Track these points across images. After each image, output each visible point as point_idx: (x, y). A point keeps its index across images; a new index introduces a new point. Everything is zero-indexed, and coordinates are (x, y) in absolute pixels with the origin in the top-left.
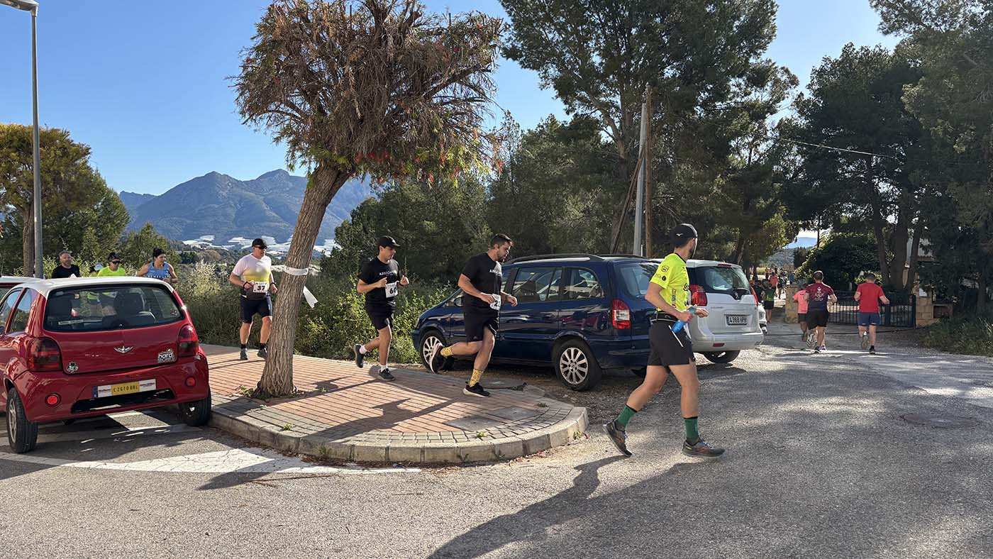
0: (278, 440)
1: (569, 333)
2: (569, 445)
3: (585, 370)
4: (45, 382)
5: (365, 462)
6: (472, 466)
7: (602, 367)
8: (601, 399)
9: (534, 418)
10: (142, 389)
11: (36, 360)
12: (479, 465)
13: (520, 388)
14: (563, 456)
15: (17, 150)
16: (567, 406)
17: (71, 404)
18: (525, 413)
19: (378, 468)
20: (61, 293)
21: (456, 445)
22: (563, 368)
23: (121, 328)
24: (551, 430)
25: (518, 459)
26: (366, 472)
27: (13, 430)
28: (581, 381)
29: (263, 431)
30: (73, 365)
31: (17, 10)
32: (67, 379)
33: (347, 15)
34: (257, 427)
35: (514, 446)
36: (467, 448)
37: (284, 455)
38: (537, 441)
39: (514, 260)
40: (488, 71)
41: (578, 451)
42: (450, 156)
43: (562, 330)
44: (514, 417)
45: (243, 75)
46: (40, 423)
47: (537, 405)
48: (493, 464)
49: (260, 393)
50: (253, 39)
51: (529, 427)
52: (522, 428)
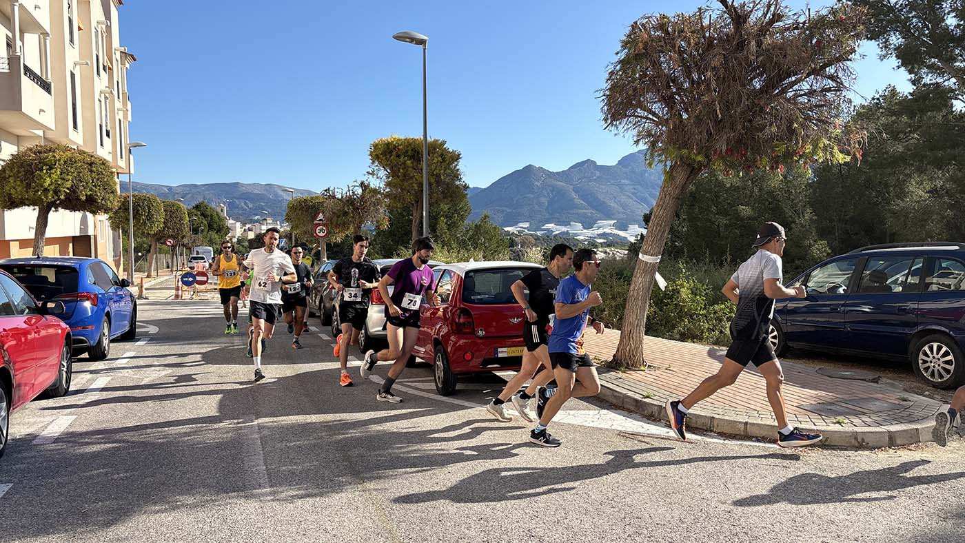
0: (641, 405)
1: (929, 327)
3: (952, 368)
4: (461, 342)
5: (725, 434)
6: (834, 449)
9: (898, 412)
11: (458, 325)
12: (841, 449)
13: (875, 381)
14: (935, 452)
15: (412, 157)
16: (935, 403)
17: (481, 360)
18: (886, 405)
19: (739, 440)
20: (472, 274)
21: (815, 428)
22: (922, 364)
24: (919, 426)
25: (883, 449)
26: (727, 442)
27: (439, 377)
28: (945, 379)
29: (626, 396)
30: (481, 330)
31: (413, 45)
32: (478, 340)
33: (706, 22)
34: (621, 393)
35: (878, 436)
36: (828, 432)
37: (648, 419)
38: (905, 433)
39: (862, 248)
40: (848, 60)
41: (951, 448)
42: (809, 148)
43: (921, 323)
44: (874, 408)
45: (609, 87)
46: (460, 374)
47: (898, 399)
48: (856, 451)
49: (614, 365)
50: (617, 53)
51: (894, 419)
52: (885, 420)
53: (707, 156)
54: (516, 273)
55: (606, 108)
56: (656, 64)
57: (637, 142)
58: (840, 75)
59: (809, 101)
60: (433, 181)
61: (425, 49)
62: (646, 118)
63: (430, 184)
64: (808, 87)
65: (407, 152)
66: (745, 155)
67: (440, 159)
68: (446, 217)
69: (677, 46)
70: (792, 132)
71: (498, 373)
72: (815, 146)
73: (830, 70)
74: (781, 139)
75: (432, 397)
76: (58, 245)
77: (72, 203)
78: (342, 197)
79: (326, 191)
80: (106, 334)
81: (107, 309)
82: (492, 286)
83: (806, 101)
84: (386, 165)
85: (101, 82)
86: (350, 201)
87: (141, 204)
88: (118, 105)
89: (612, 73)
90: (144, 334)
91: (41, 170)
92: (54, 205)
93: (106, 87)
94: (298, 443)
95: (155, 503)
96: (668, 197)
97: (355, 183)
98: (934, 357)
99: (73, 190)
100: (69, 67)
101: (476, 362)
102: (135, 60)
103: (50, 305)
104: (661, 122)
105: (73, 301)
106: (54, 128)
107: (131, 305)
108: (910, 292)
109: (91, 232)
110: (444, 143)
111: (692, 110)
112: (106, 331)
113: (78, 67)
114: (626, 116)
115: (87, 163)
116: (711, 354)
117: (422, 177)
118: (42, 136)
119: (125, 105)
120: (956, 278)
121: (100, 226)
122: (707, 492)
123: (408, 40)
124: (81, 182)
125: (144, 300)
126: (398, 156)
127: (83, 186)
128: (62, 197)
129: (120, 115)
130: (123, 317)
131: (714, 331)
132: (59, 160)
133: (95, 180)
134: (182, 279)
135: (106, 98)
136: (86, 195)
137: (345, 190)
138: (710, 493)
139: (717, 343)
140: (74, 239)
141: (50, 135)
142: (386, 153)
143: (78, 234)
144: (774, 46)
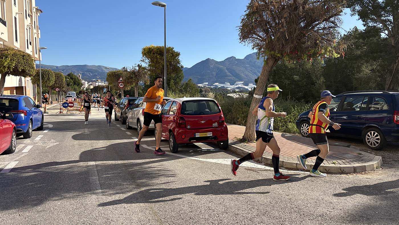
1: (370, 125)
2: (374, 171)
3: (379, 141)
4: (180, 131)
5: (288, 168)
7: (388, 140)
8: (386, 154)
9: (357, 159)
10: (208, 135)
11: (179, 124)
12: (335, 174)
13: (348, 146)
14: (372, 175)
16: (372, 156)
17: (189, 138)
18: (352, 156)
19: (294, 170)
20: (185, 102)
21: (324, 165)
22: (367, 140)
23: (202, 115)
24: (366, 164)
25: (351, 174)
27: (171, 146)
28: (376, 146)
30: (189, 126)
31: (160, 7)
32: (188, 130)
35: (349, 168)
36: (329, 167)
37: (257, 162)
38: (360, 167)
39: (344, 93)
40: (339, 15)
41: (379, 174)
42: (323, 51)
43: (367, 123)
44: (348, 157)
45: (242, 25)
46: (179, 144)
47: (358, 154)
48: (341, 175)
49: (244, 140)
50: (245, 11)
51: (356, 162)
52: (352, 162)
53: (282, 54)
54: (203, 102)
55: (240, 34)
56: (261, 16)
57: (253, 48)
58: (336, 21)
59: (323, 32)
60: (168, 64)
61: (165, 9)
62: (257, 38)
63: (167, 66)
64: (323, 26)
65: (157, 52)
66: (297, 54)
67: (171, 55)
68: (174, 79)
69: (270, 9)
70: (316, 44)
71: (196, 144)
72: (326, 51)
73: (332, 19)
74: (312, 47)
75: (168, 154)
76: (9, 91)
77: (15, 73)
78: (130, 71)
79: (123, 68)
80: (31, 127)
81: (31, 117)
82: (193, 108)
83: (322, 32)
84: (149, 57)
85: (28, 21)
86: (133, 72)
87: (45, 73)
88: (35, 31)
89: (243, 20)
90: (47, 128)
91: (2, 58)
92: (8, 73)
93: (30, 23)
94: (113, 172)
95: (53, 197)
96: (265, 71)
97: (135, 65)
98: (372, 137)
99: (16, 67)
100: (14, 15)
101: (186, 139)
102: (42, 12)
103: (7, 115)
104: (263, 40)
105: (16, 114)
106: (7, 41)
107: (41, 116)
108: (363, 111)
109: (23, 85)
110: (173, 48)
111: (276, 35)
112: (31, 126)
113: (18, 15)
114: (248, 37)
115: (22, 56)
116: (283, 136)
117: (164, 63)
118: (3, 44)
119: (37, 31)
120: (381, 105)
121: (27, 82)
122: (281, 191)
123: (158, 5)
124: (19, 63)
125: (47, 114)
126: (154, 54)
127: (20, 65)
128: (12, 70)
129: (36, 36)
130: (38, 121)
131: (283, 127)
132: (10, 54)
133: (25, 63)
134: (63, 105)
135: (30, 28)
136: (21, 69)
137: (132, 68)
138: (282, 192)
139: (285, 131)
140: (16, 88)
141: (6, 44)
142: (148, 52)
143: (18, 86)
144: (310, 9)
